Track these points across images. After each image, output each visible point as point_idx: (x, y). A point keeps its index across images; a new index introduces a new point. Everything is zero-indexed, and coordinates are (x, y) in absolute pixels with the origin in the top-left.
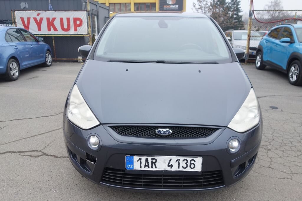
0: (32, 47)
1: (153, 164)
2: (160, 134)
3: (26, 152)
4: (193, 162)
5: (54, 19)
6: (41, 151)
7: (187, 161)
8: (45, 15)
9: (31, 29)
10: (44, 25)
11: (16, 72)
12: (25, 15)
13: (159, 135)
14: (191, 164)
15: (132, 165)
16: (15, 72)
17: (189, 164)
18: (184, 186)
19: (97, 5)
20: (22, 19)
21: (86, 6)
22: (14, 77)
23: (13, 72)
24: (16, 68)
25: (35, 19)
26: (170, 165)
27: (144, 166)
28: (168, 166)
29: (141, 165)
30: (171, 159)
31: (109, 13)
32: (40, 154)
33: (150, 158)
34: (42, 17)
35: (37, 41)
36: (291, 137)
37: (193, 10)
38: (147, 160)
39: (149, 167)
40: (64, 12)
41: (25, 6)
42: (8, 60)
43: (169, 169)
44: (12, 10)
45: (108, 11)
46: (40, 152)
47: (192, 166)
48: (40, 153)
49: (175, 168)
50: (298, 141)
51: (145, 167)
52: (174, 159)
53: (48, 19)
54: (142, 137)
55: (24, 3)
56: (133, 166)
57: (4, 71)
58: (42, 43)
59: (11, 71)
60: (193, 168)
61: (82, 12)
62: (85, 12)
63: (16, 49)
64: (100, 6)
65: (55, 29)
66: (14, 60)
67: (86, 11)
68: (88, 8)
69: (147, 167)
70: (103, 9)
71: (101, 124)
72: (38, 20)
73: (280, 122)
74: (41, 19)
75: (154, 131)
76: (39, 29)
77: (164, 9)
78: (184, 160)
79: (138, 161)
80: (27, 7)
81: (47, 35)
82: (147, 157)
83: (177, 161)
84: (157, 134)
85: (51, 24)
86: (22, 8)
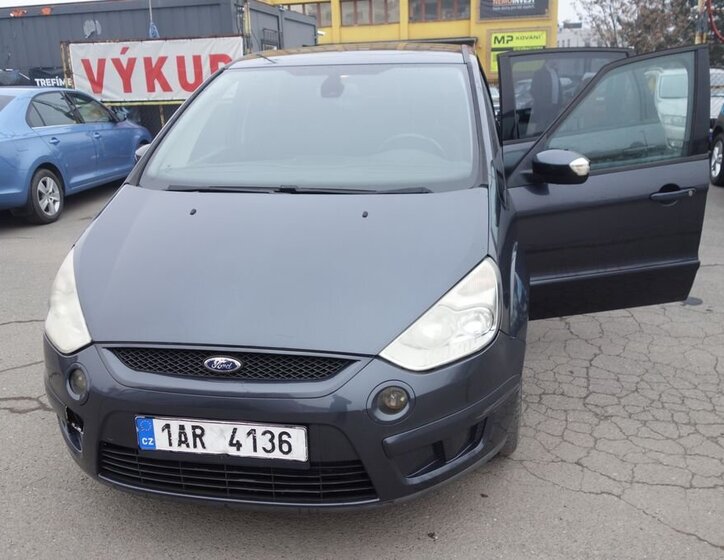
0: (97, 138)
1: (198, 439)
2: (213, 369)
3: (6, 399)
4: (285, 437)
5: (162, 60)
6: (37, 399)
7: (273, 437)
8: (141, 50)
9: (108, 89)
10: (139, 76)
11: (55, 202)
12: (92, 52)
13: (212, 373)
14: (281, 442)
15: (152, 439)
16: (51, 202)
17: (276, 441)
18: (279, 495)
19: (277, 17)
20: (86, 64)
21: (242, 21)
22: (49, 214)
23: (46, 202)
24: (53, 191)
25: (117, 62)
26: (234, 442)
27: (177, 443)
28: (231, 444)
29: (170, 440)
30: (235, 430)
31: (316, 34)
32: (33, 407)
33: (188, 424)
34: (133, 56)
35: (113, 121)
36: (691, 386)
37: (575, 7)
38: (182, 428)
39: (188, 446)
40: (185, 40)
41: (93, 30)
42: (33, 171)
43: (233, 451)
44: (61, 42)
45: (312, 29)
46: (35, 402)
47: (285, 448)
48: (35, 404)
49: (246, 451)
50: (707, 396)
51: (179, 445)
52: (243, 429)
53: (148, 61)
54: (186, 376)
55: (92, 22)
56: (154, 442)
57: (23, 200)
58: (129, 124)
59: (41, 199)
60: (287, 453)
61: (232, 38)
62: (240, 38)
63: (55, 144)
64: (286, 19)
65: (166, 87)
66: (48, 171)
67: (242, 35)
68: (248, 28)
69: (184, 446)
70: (295, 24)
71: (92, 343)
72: (125, 64)
73: (683, 342)
74: (132, 62)
75: (202, 362)
76: (128, 88)
77: (495, 9)
78: (264, 433)
79: (163, 430)
80: (99, 32)
81: (145, 103)
82: (182, 423)
83: (249, 434)
84: (207, 370)
85: (154, 73)
86: (88, 34)
